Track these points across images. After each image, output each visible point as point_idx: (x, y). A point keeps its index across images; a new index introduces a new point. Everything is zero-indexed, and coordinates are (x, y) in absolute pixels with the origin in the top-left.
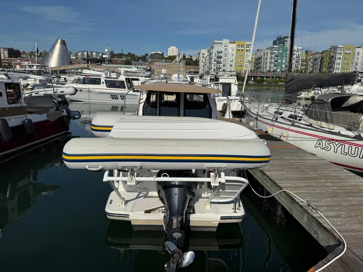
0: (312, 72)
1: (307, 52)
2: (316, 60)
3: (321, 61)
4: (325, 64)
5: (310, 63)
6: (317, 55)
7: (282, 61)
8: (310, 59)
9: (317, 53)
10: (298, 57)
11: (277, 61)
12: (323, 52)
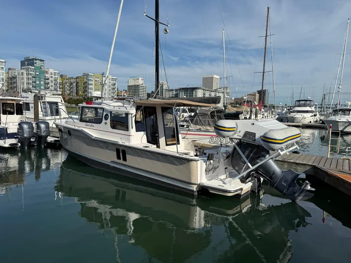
0: (69, 95)
1: (62, 76)
2: (71, 84)
3: (76, 85)
4: (81, 88)
5: (66, 86)
6: (72, 80)
7: (40, 82)
8: (66, 83)
9: (72, 78)
10: (56, 80)
11: (35, 82)
12: (77, 78)
